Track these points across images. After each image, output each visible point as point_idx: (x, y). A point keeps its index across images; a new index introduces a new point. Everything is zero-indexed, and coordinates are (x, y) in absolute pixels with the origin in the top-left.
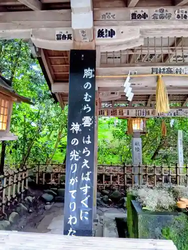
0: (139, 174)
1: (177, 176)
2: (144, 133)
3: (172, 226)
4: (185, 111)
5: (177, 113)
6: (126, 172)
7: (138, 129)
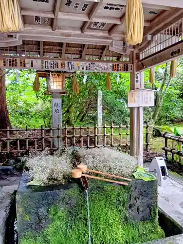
0: (58, 137)
1: (95, 136)
2: (64, 93)
3: (61, 202)
4: (97, 65)
5: (89, 67)
6: (43, 136)
7: (58, 88)
